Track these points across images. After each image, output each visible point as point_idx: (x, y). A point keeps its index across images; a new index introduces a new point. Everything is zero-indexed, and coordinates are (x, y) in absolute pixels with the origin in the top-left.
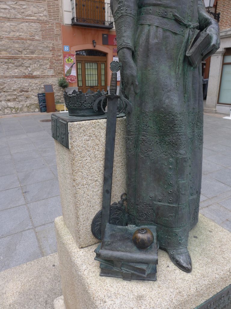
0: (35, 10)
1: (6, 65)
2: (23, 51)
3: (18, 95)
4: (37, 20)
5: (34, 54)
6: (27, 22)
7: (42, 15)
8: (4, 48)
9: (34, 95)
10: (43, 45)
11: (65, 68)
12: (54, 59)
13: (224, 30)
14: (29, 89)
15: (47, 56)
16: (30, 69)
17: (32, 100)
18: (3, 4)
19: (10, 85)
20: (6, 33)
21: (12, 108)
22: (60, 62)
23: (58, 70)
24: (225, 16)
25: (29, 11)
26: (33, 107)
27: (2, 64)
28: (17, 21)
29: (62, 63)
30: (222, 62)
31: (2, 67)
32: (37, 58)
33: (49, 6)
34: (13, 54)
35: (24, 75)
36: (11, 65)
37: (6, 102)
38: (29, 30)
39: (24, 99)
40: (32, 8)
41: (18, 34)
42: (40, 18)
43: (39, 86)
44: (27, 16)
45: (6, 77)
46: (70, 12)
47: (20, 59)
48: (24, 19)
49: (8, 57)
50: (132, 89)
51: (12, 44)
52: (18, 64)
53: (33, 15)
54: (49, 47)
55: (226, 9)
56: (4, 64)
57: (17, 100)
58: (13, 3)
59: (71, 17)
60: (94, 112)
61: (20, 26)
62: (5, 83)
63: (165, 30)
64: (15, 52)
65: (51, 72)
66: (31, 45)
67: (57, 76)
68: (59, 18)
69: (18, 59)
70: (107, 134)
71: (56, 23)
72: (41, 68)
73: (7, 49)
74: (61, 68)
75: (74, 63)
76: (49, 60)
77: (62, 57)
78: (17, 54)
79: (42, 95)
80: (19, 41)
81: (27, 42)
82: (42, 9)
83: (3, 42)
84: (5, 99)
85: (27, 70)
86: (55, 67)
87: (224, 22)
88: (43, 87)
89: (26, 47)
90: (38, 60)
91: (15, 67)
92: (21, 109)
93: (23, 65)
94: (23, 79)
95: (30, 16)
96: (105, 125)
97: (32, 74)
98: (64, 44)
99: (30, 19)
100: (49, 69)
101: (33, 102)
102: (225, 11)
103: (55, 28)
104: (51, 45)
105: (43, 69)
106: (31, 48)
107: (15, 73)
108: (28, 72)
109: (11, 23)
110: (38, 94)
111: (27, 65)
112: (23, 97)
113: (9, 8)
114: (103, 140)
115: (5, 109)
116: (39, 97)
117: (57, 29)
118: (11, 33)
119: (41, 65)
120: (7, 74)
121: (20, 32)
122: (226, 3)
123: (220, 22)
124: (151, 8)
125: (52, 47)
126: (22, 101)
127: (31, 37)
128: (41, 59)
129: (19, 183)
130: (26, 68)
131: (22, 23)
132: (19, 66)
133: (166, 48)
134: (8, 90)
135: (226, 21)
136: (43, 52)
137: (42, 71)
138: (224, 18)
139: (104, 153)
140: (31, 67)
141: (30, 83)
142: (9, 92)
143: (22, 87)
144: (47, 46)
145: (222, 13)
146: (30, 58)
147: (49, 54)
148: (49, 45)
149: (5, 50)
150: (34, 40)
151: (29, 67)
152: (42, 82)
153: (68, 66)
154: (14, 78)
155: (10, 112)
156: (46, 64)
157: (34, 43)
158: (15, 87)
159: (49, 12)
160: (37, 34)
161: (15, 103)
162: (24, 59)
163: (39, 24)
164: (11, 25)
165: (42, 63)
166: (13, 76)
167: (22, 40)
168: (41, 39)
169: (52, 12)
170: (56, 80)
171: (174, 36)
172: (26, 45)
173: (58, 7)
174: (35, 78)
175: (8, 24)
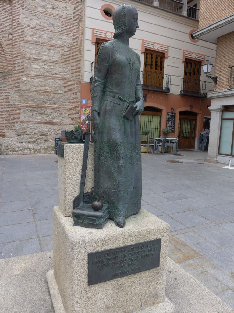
0: (61, 70)
1: (31, 113)
2: (47, 102)
3: (38, 138)
4: (62, 78)
5: (56, 105)
6: (53, 79)
7: (66, 74)
8: (31, 98)
9: (51, 139)
10: (64, 98)
11: (81, 118)
12: (73, 110)
13: (221, 91)
14: (48, 133)
15: (67, 107)
16: (50, 117)
17: (49, 143)
18: (36, 65)
19: (32, 129)
20: (35, 87)
21: (32, 149)
22: (77, 112)
23: (75, 119)
24: (222, 80)
25: (55, 71)
26: (49, 149)
27: (28, 111)
28: (45, 78)
29: (79, 113)
30: (221, 117)
31: (27, 114)
32: (58, 108)
33: (72, 67)
34: (38, 104)
35: (45, 121)
36: (35, 113)
37: (26, 143)
38: (54, 85)
39: (42, 142)
40: (58, 69)
41: (44, 88)
42: (64, 76)
43: (57, 132)
44: (53, 74)
45: (30, 122)
46: (90, 72)
47: (43, 108)
48: (51, 77)
49: (33, 106)
50: (97, 130)
51: (38, 96)
52: (41, 112)
53: (59, 73)
54: (69, 100)
55: (222, 74)
56: (29, 112)
57: (36, 142)
58: (43, 64)
59: (90, 76)
60: (78, 141)
61: (47, 82)
62: (28, 127)
63: (114, 103)
64: (40, 102)
65: (69, 121)
66: (54, 97)
67: (73, 124)
68: (79, 77)
69: (42, 108)
70: (84, 152)
71: (77, 81)
72: (60, 116)
73: (33, 100)
74: (78, 117)
75: (90, 114)
76: (68, 110)
77: (79, 108)
78: (42, 104)
79: (59, 139)
80: (44, 94)
81: (51, 95)
82: (67, 70)
83: (31, 94)
84: (26, 141)
85: (48, 118)
86: (72, 116)
87: (221, 84)
88: (61, 132)
89: (50, 99)
90: (58, 109)
91: (39, 115)
92: (39, 151)
93: (45, 113)
94: (44, 125)
95: (56, 74)
96: (84, 147)
97: (52, 121)
98: (82, 97)
99: (55, 77)
100: (67, 118)
101: (50, 145)
102: (222, 75)
103: (75, 84)
104: (71, 98)
105: (62, 117)
106: (54, 99)
107: (38, 120)
108: (49, 119)
109: (40, 80)
110: (56, 138)
111: (49, 114)
112: (42, 140)
113: (40, 68)
114: (82, 155)
115: (25, 150)
116: (56, 141)
117: (77, 85)
118: (39, 87)
119: (61, 114)
120: (31, 120)
121: (46, 87)
122: (222, 70)
123: (218, 84)
124: (108, 93)
125: (72, 100)
126: (40, 143)
127: (55, 91)
128: (61, 109)
129: (30, 206)
130: (47, 116)
131: (48, 80)
132: (42, 114)
133: (115, 111)
134: (30, 134)
135: (223, 84)
136: (64, 103)
137: (61, 119)
138: (221, 81)
139: (82, 162)
140: (52, 115)
141: (50, 128)
142: (31, 135)
143: (43, 131)
144: (67, 99)
145: (219, 77)
146: (52, 107)
147: (69, 105)
148: (69, 98)
149: (32, 100)
150: (57, 93)
151: (50, 115)
152: (60, 128)
153: (84, 116)
154: (36, 123)
155: (29, 152)
156: (65, 113)
157: (56, 96)
158: (36, 131)
159: (72, 72)
160: (60, 89)
161: (35, 144)
162: (47, 108)
163: (62, 81)
164: (40, 81)
165: (61, 112)
166: (35, 122)
167: (47, 93)
168: (63, 93)
169: (74, 72)
170: (73, 127)
171: (119, 106)
172: (50, 97)
173: (79, 68)
174: (54, 125)
175: (38, 80)
